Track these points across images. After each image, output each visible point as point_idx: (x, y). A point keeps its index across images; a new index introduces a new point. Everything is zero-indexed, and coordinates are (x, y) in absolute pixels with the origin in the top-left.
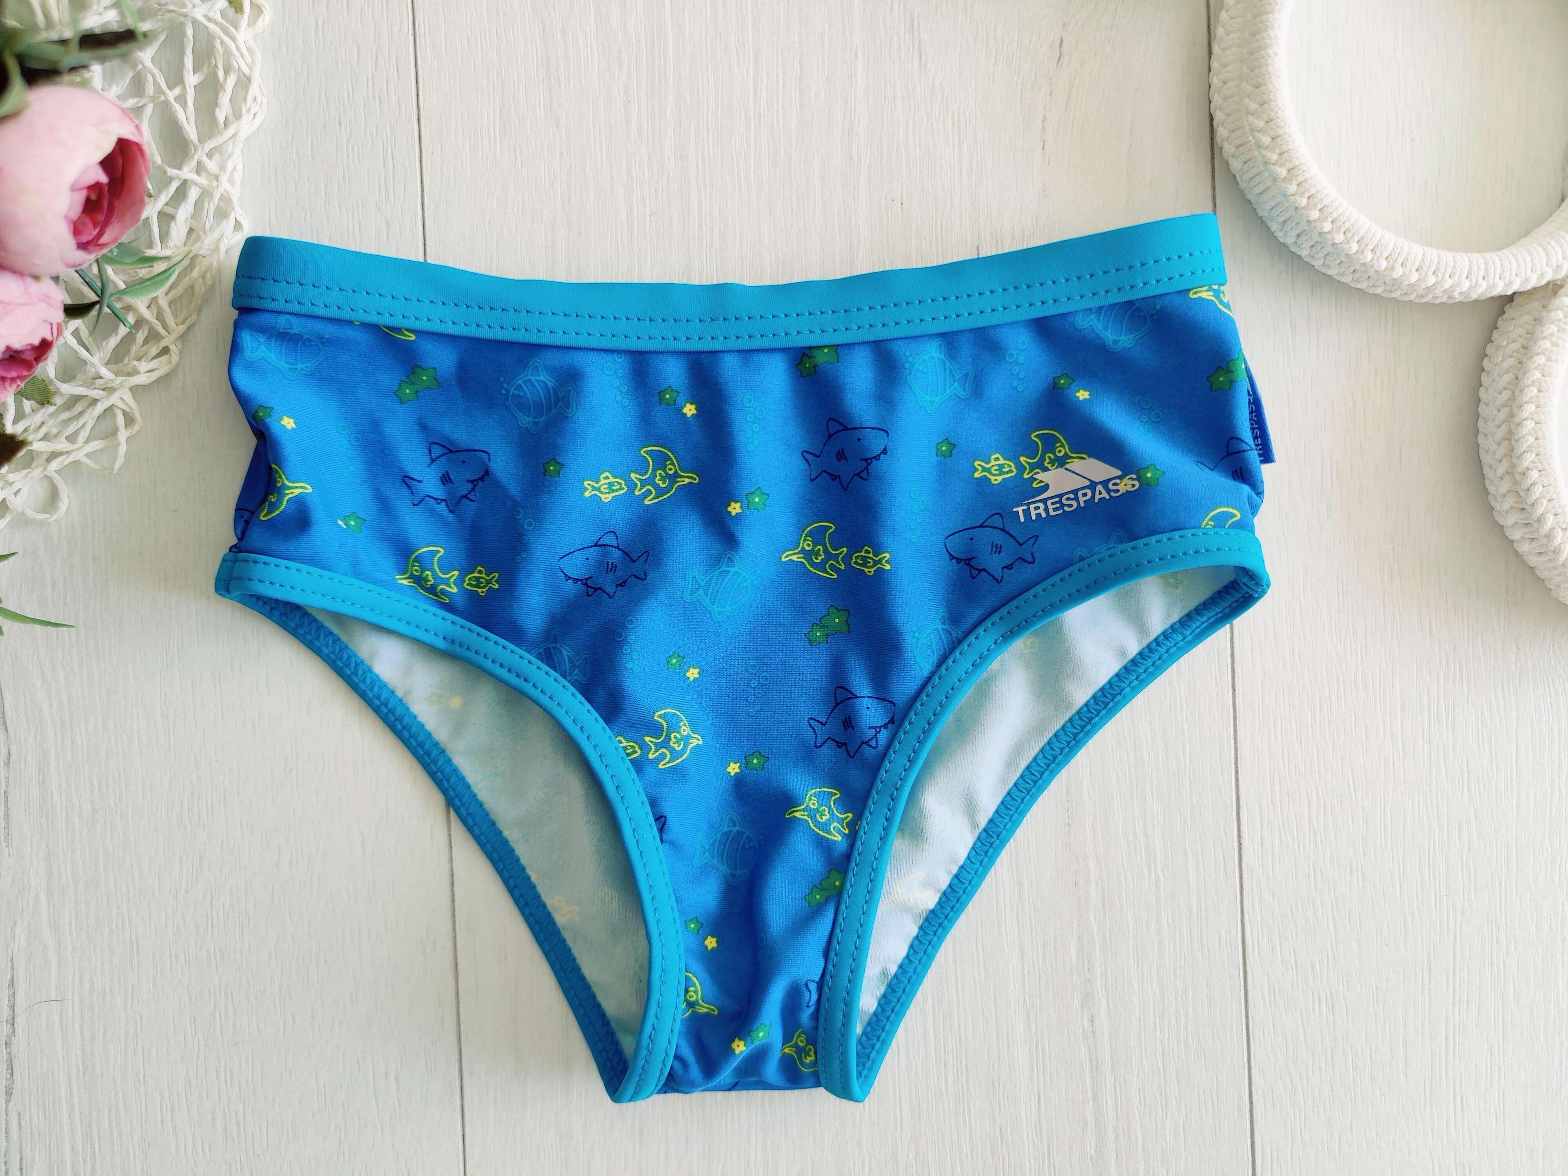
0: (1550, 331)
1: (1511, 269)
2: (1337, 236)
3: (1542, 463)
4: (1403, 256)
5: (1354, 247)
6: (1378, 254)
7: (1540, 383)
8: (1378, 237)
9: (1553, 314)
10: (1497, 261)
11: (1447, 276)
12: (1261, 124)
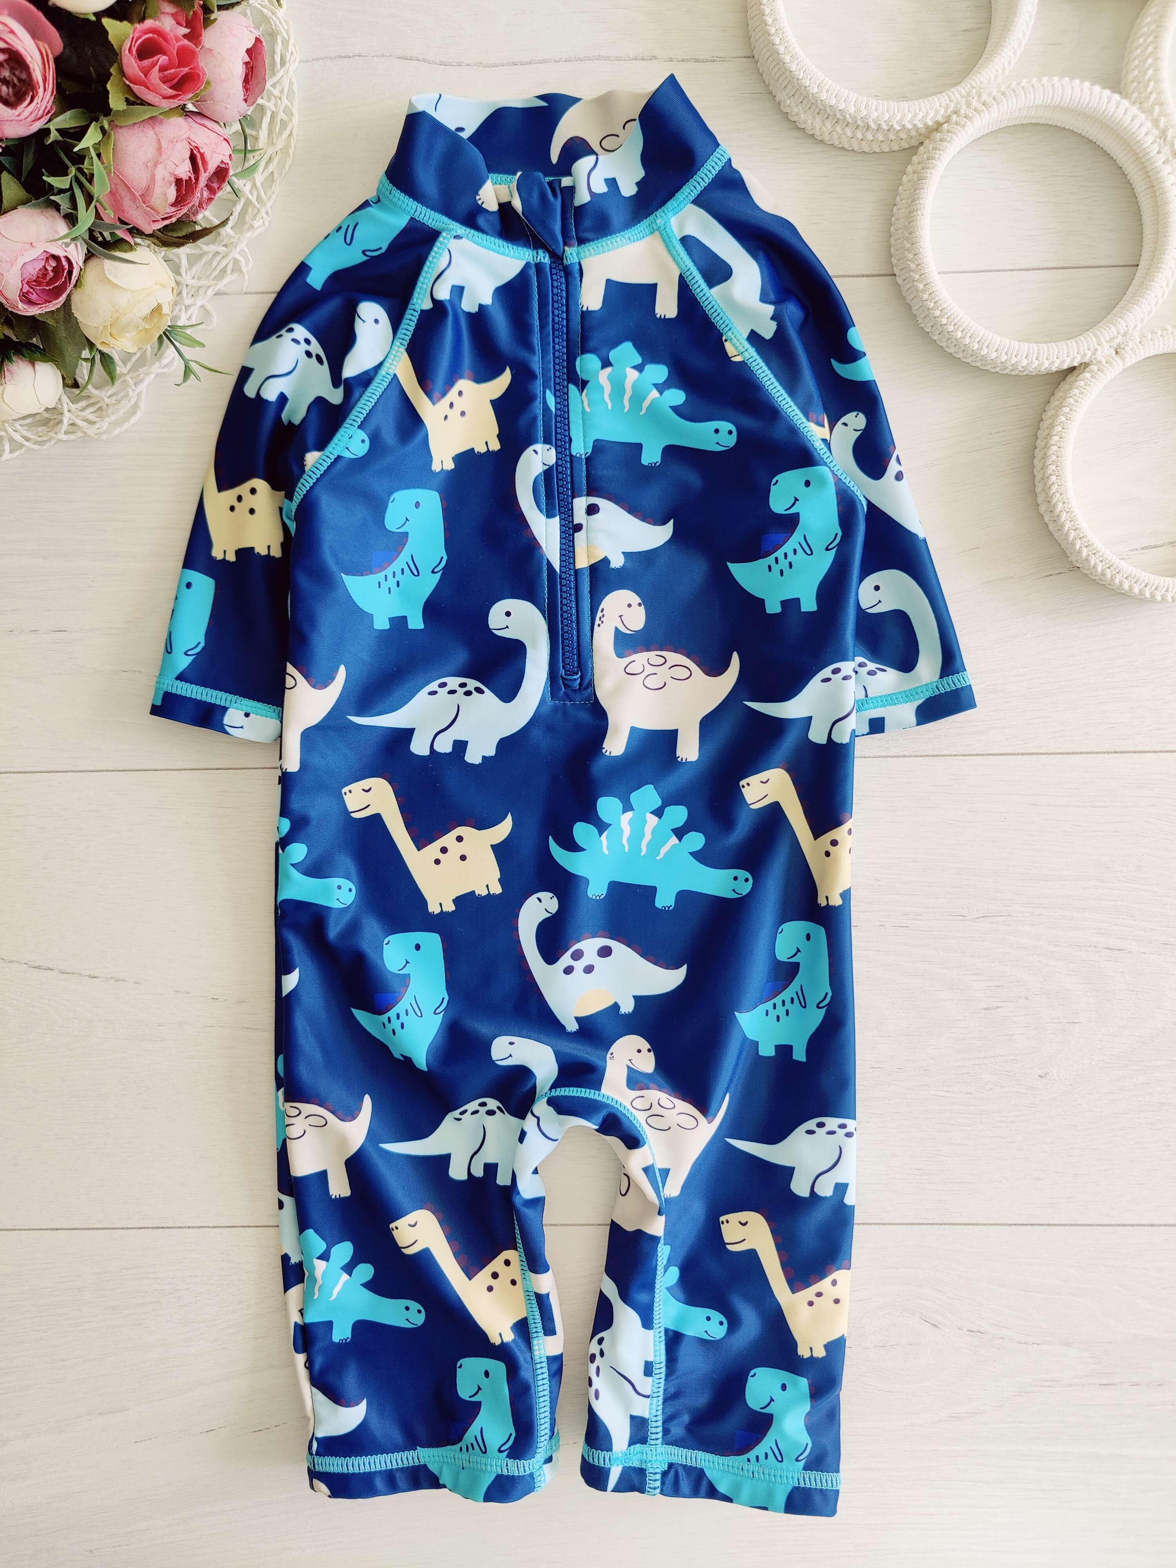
0: (1074, 393)
1: (1053, 353)
2: (949, 327)
3: (1058, 471)
4: (988, 342)
5: (959, 334)
6: (973, 339)
7: (1064, 424)
8: (974, 329)
9: (1078, 383)
10: (1046, 349)
11: (1013, 356)
12: (911, 256)
